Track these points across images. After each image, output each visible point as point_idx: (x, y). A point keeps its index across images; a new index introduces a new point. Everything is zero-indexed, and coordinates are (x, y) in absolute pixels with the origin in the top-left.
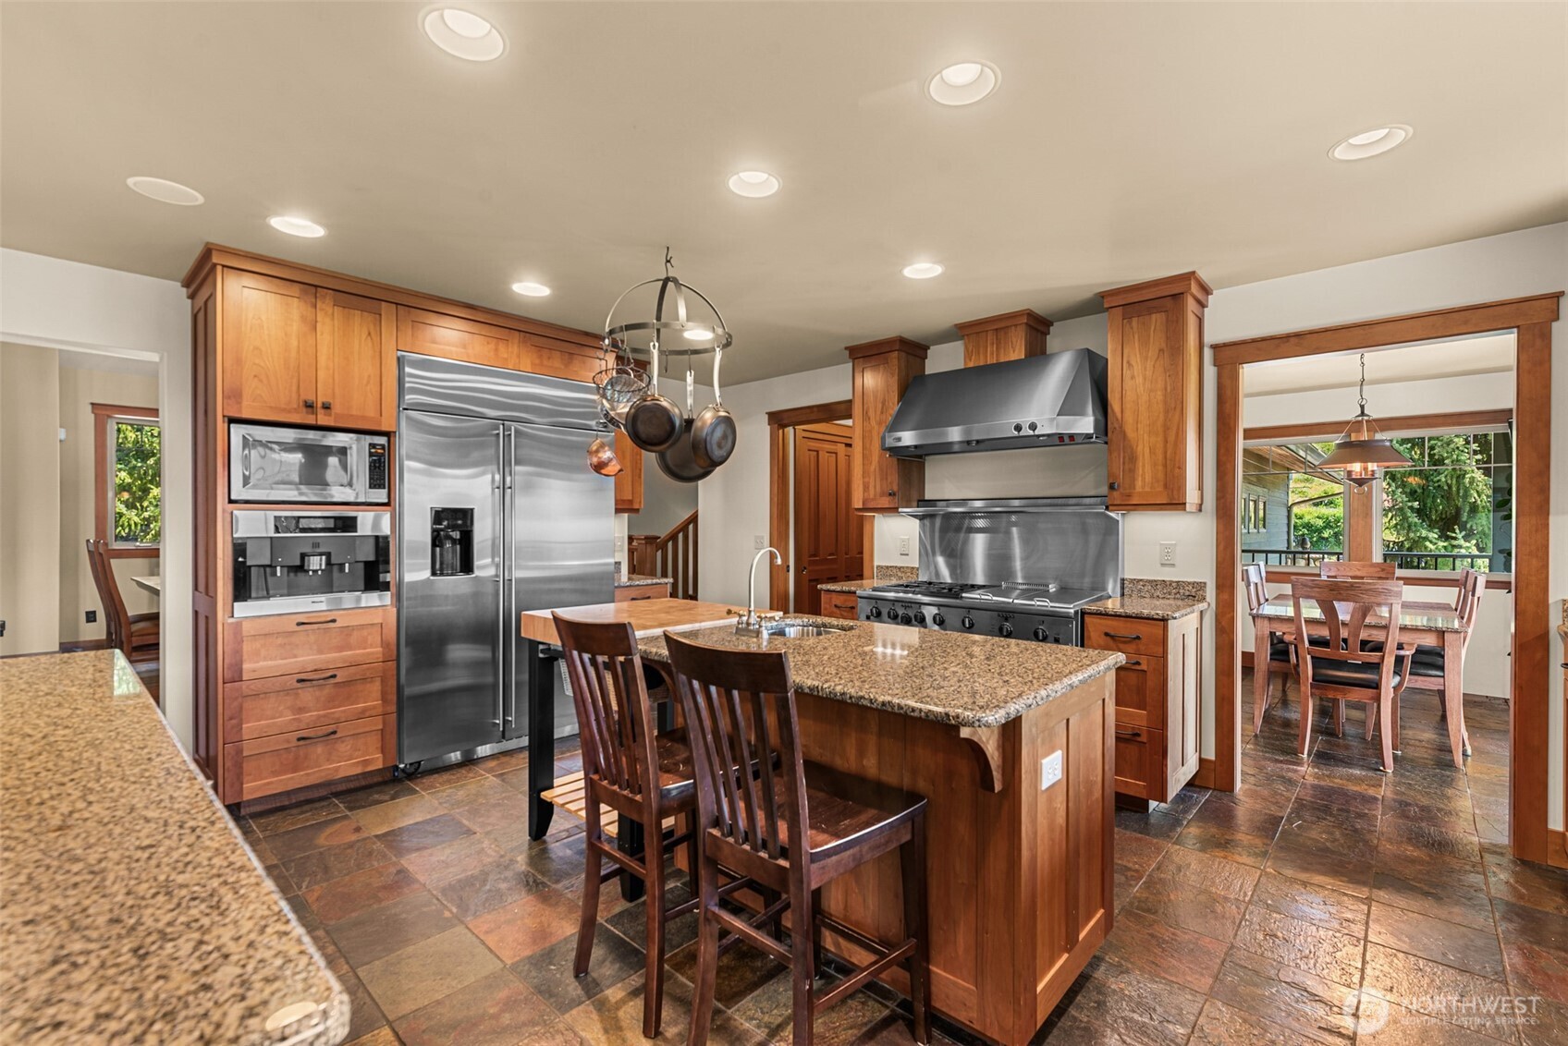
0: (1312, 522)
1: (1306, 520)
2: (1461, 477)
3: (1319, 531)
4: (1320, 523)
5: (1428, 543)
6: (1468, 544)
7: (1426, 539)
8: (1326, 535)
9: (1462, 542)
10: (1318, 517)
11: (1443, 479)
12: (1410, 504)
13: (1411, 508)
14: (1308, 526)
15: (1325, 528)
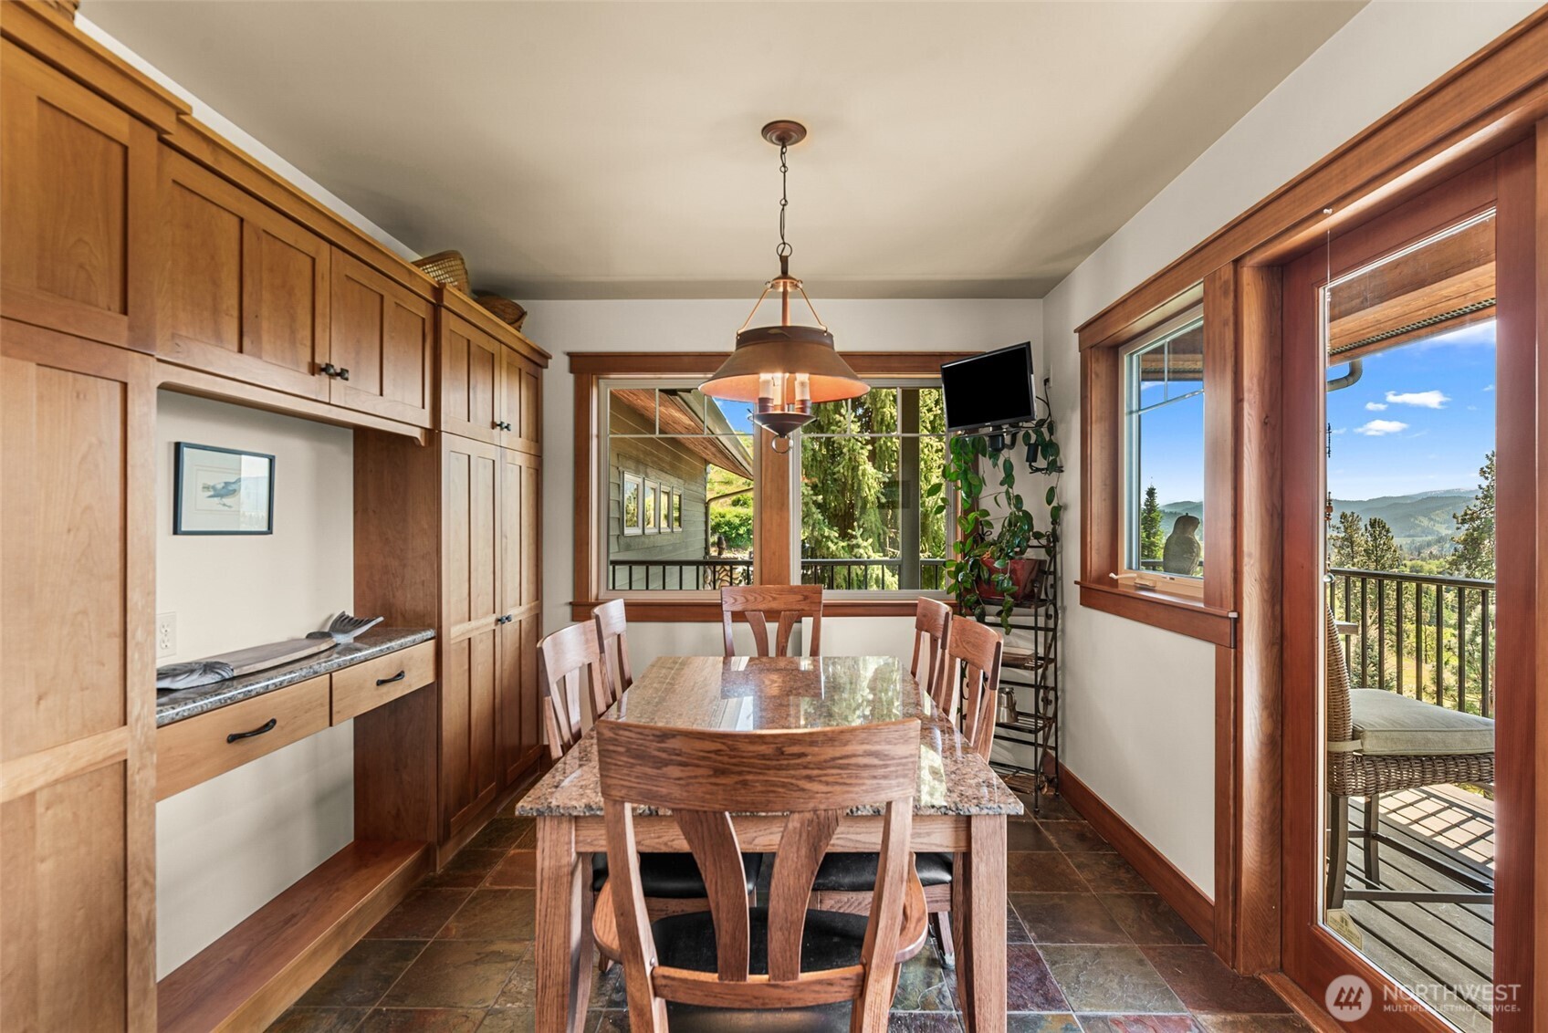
0: (732, 520)
1: (727, 519)
2: (855, 469)
3: (737, 528)
4: (737, 521)
5: (830, 544)
6: (865, 544)
7: (828, 538)
8: (741, 532)
9: (860, 540)
10: (736, 516)
11: (842, 471)
12: (814, 498)
13: (815, 502)
14: (729, 524)
15: (741, 525)
